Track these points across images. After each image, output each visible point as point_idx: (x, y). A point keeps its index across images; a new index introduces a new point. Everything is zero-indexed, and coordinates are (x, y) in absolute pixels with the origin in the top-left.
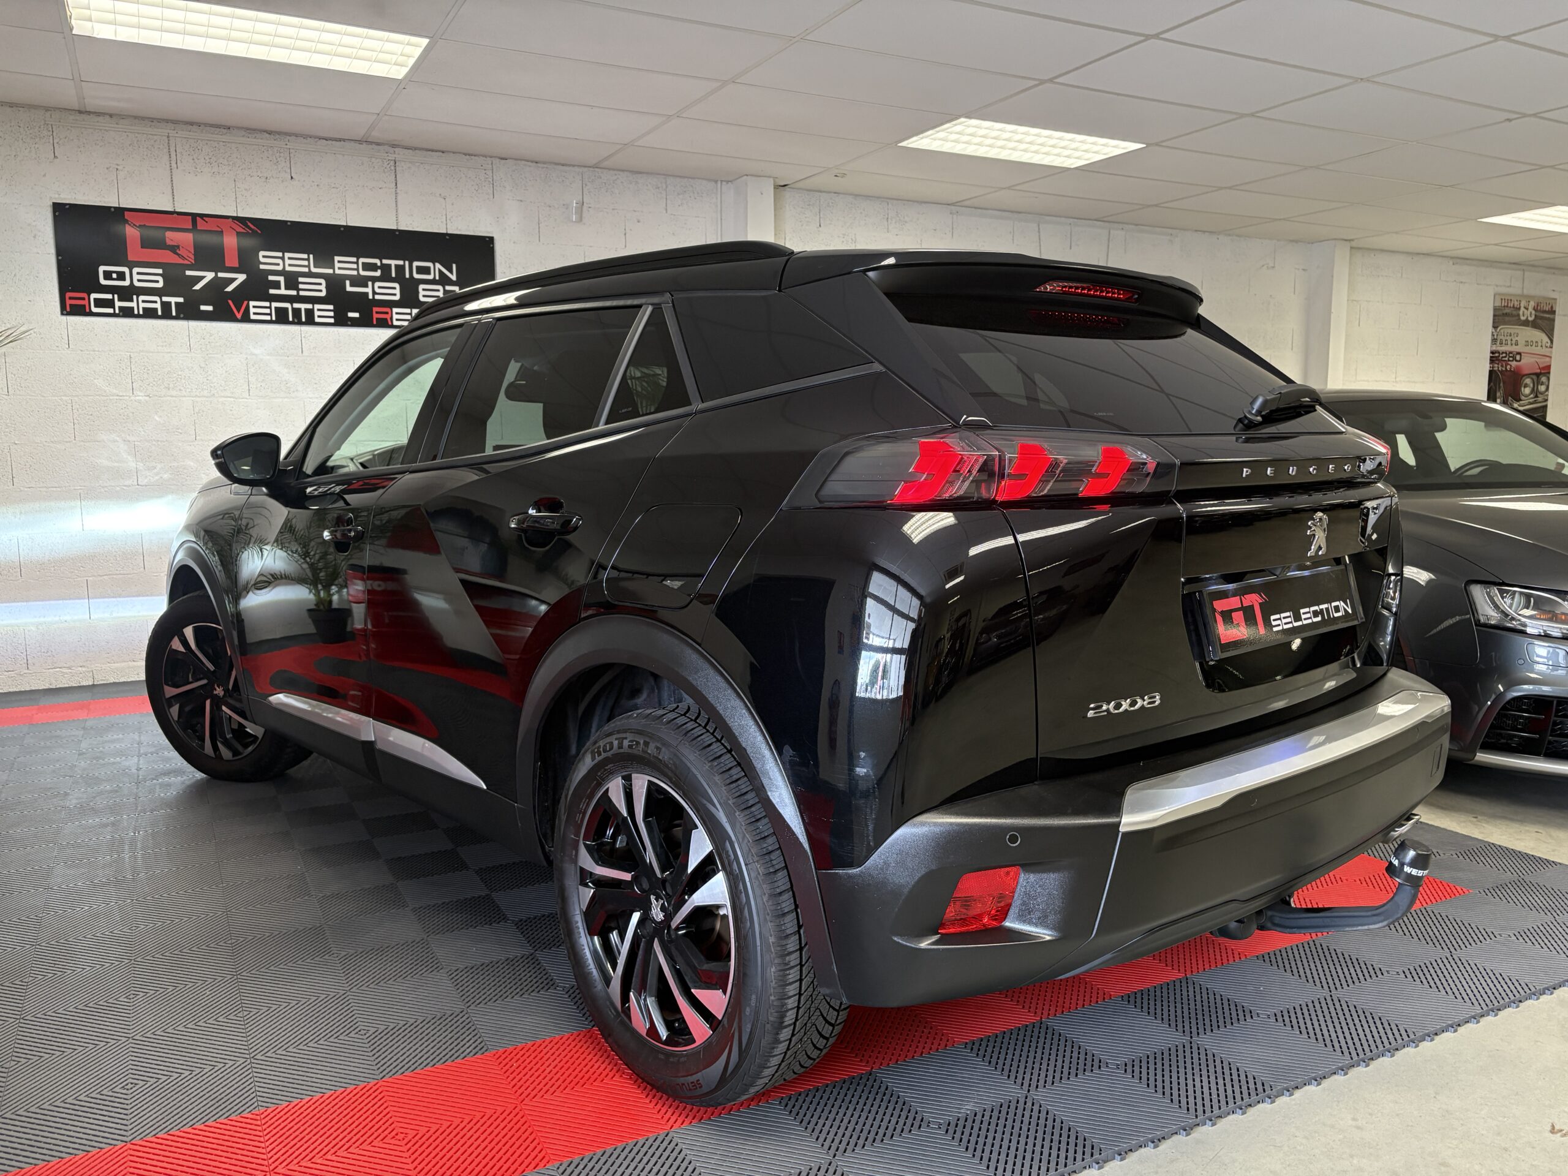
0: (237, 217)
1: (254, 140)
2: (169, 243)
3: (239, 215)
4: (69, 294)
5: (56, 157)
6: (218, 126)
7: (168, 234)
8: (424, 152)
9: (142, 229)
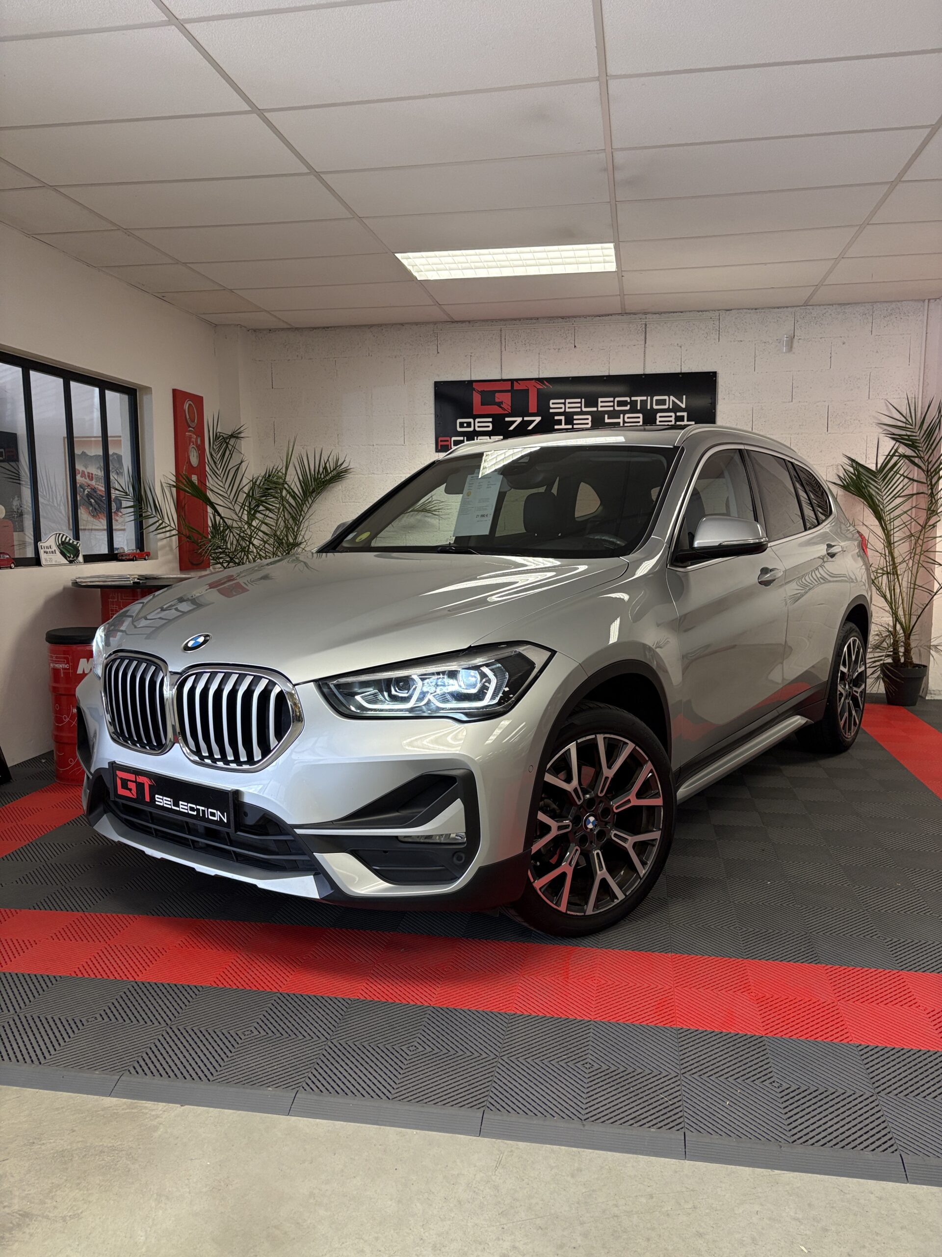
0: (539, 378)
1: (554, 324)
2: (497, 400)
3: (540, 377)
4: (440, 439)
5: (438, 353)
6: (531, 319)
7: (497, 395)
8: (667, 315)
9: (482, 393)
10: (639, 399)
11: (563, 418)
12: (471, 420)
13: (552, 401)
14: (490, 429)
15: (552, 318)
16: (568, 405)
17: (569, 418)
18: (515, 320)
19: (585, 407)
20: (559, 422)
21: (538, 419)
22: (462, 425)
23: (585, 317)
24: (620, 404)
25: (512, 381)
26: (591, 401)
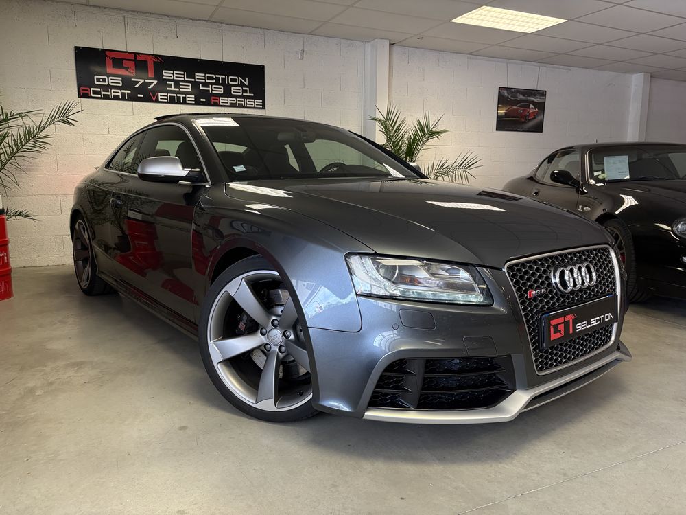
0: (154, 54)
1: (161, 19)
2: (125, 66)
4: (81, 88)
5: (76, 26)
6: (146, 13)
7: (124, 62)
8: (234, 26)
9: (113, 59)
10: (221, 76)
11: (172, 83)
12: (106, 78)
13: (164, 71)
14: (121, 85)
15: (160, 15)
16: (175, 75)
17: (177, 83)
18: (134, 11)
19: (187, 78)
20: (170, 86)
21: (155, 82)
22: (98, 80)
23: (184, 18)
24: (209, 78)
25: (135, 54)
26: (191, 75)
